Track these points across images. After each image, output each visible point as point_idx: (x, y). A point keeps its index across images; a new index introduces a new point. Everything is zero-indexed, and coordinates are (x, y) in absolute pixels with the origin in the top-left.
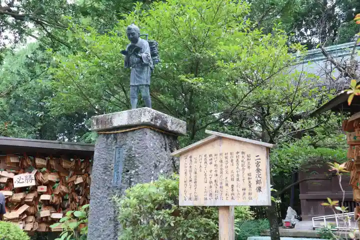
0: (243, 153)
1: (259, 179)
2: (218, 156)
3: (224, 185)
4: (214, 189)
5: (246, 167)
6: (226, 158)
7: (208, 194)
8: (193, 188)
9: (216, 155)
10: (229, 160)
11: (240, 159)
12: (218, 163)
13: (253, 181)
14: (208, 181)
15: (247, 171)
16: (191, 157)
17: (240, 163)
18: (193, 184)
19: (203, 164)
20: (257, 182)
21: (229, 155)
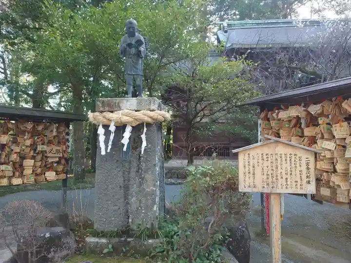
0: (295, 155)
1: (308, 175)
2: (274, 155)
3: (279, 177)
4: (270, 180)
5: (298, 165)
6: (281, 157)
7: (265, 184)
8: (252, 178)
9: (271, 154)
10: (284, 159)
11: (293, 160)
12: (274, 160)
13: (304, 176)
14: (265, 174)
15: (299, 168)
16: (249, 154)
17: (293, 162)
18: (251, 175)
19: (260, 161)
20: (307, 177)
21: (283, 156)
